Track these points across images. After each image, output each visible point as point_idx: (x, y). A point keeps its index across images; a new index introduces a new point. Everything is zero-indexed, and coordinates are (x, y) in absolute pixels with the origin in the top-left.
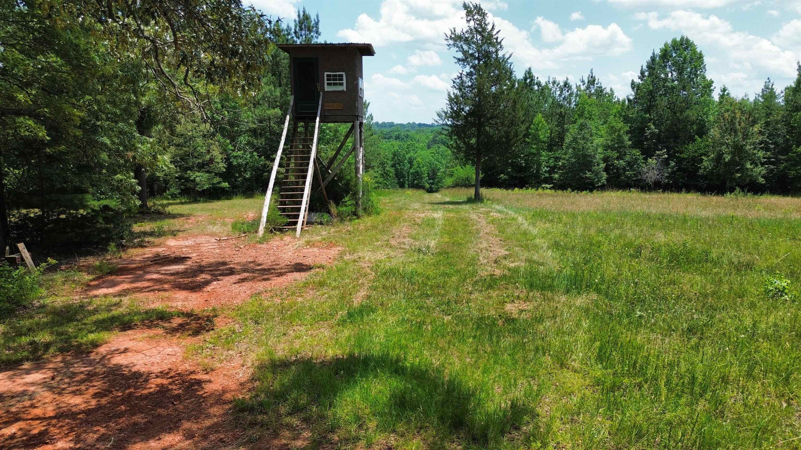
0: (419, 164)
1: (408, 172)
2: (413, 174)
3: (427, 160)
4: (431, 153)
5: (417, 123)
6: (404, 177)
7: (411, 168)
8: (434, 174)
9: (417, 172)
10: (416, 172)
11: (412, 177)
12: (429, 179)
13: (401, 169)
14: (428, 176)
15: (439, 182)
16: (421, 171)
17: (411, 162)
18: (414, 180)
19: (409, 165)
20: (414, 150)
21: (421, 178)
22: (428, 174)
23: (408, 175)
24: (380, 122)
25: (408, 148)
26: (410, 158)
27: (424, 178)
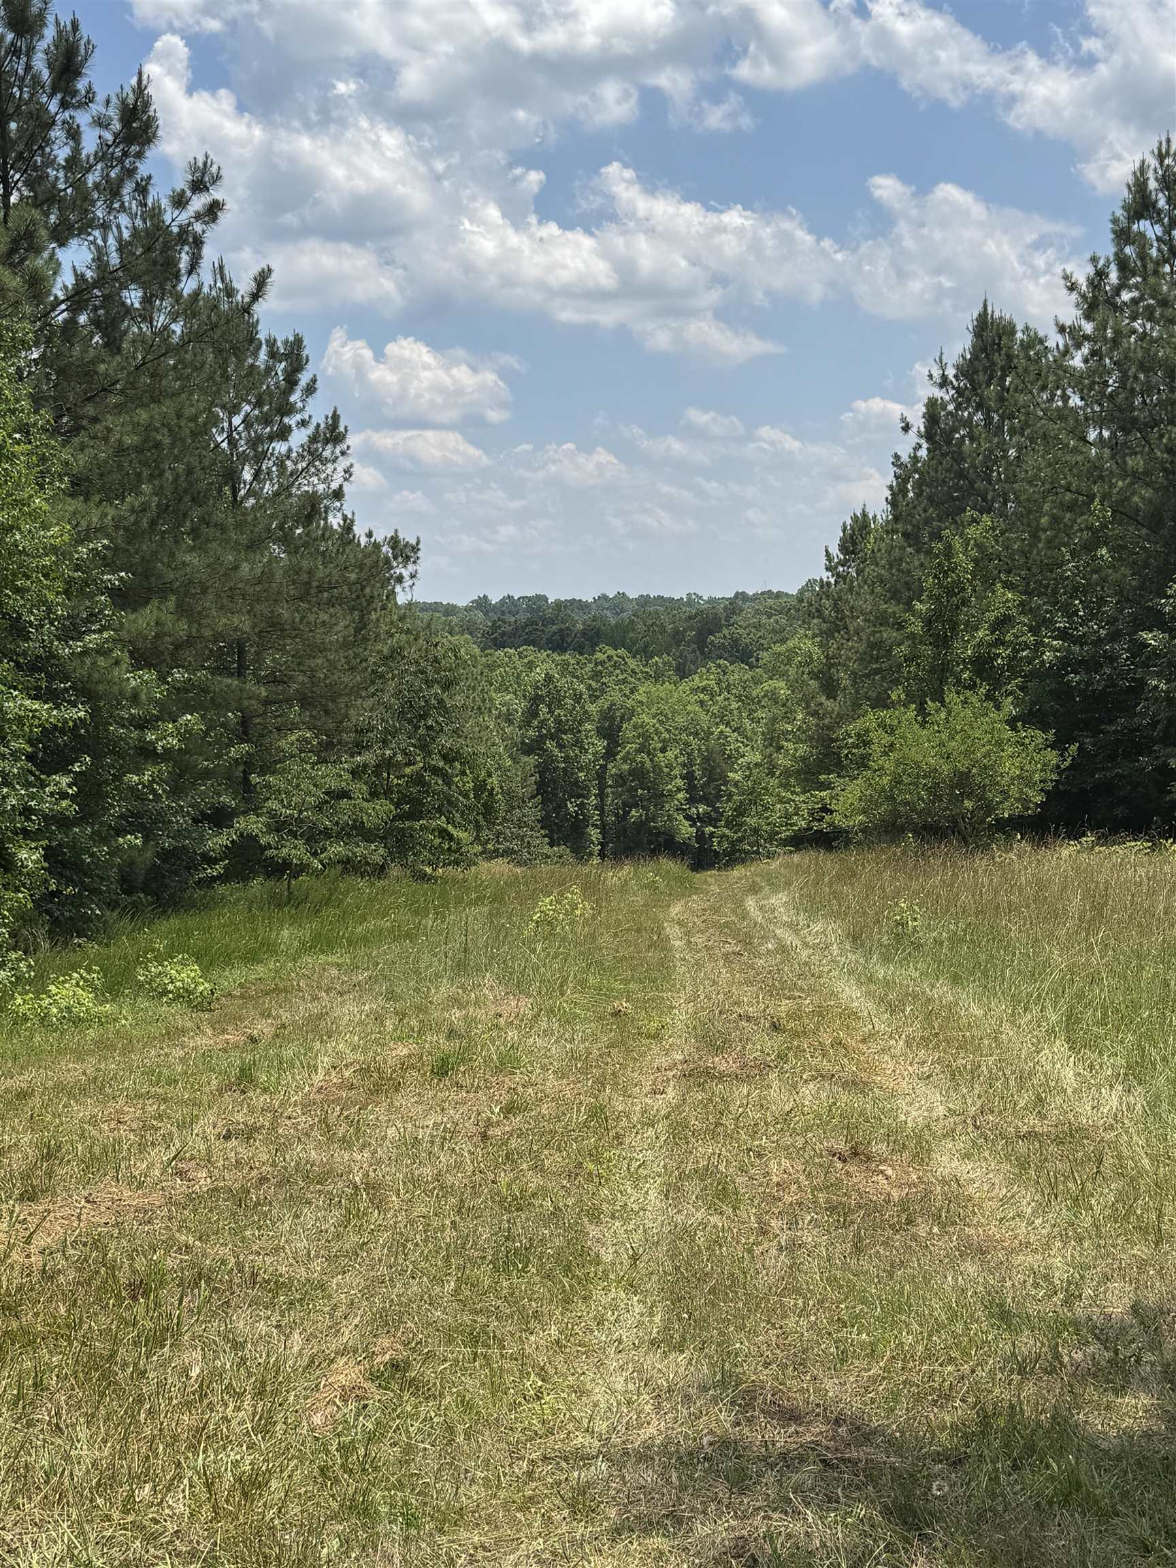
0: (646, 737)
1: (601, 776)
2: (621, 779)
3: (681, 721)
4: (694, 691)
5: (633, 595)
6: (579, 791)
7: (610, 754)
8: (711, 780)
9: (638, 773)
10: (632, 772)
11: (617, 796)
12: (692, 801)
13: (566, 759)
14: (691, 789)
15: (740, 811)
16: (656, 768)
17: (610, 731)
18: (628, 806)
19: (601, 745)
20: (625, 681)
21: (659, 797)
22: (689, 777)
23: (602, 787)
24: (495, 599)
25: (596, 675)
26: (607, 715)
27: (671, 795)
